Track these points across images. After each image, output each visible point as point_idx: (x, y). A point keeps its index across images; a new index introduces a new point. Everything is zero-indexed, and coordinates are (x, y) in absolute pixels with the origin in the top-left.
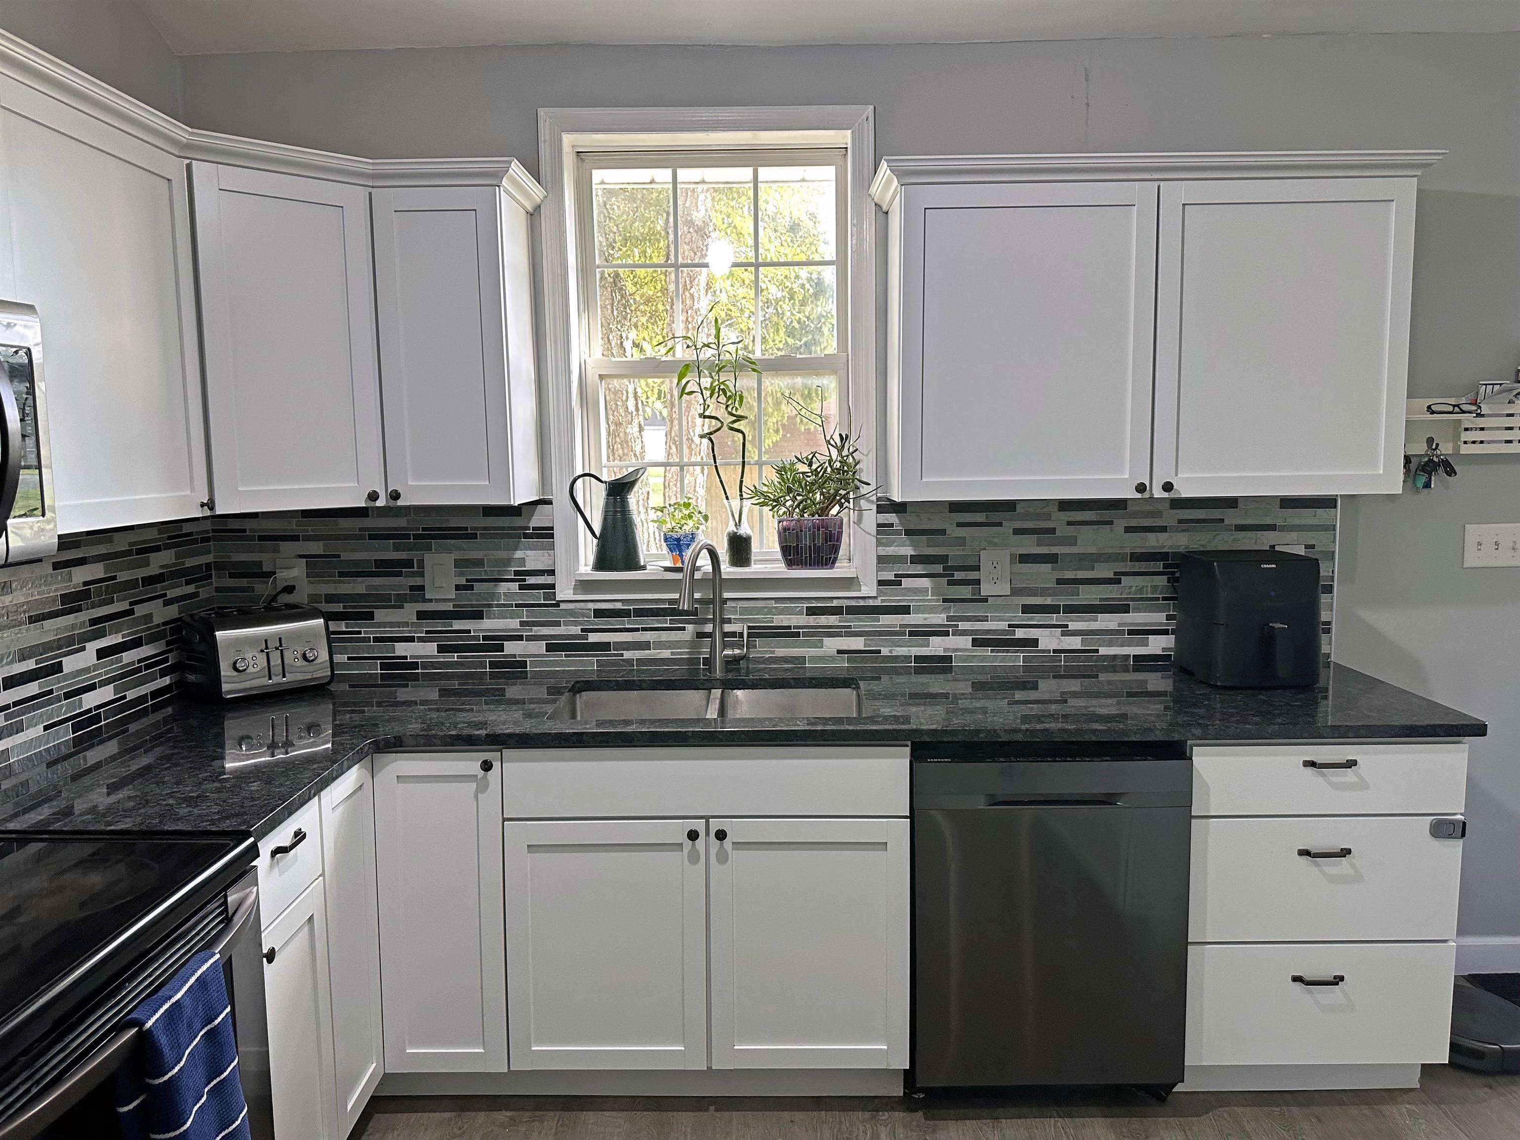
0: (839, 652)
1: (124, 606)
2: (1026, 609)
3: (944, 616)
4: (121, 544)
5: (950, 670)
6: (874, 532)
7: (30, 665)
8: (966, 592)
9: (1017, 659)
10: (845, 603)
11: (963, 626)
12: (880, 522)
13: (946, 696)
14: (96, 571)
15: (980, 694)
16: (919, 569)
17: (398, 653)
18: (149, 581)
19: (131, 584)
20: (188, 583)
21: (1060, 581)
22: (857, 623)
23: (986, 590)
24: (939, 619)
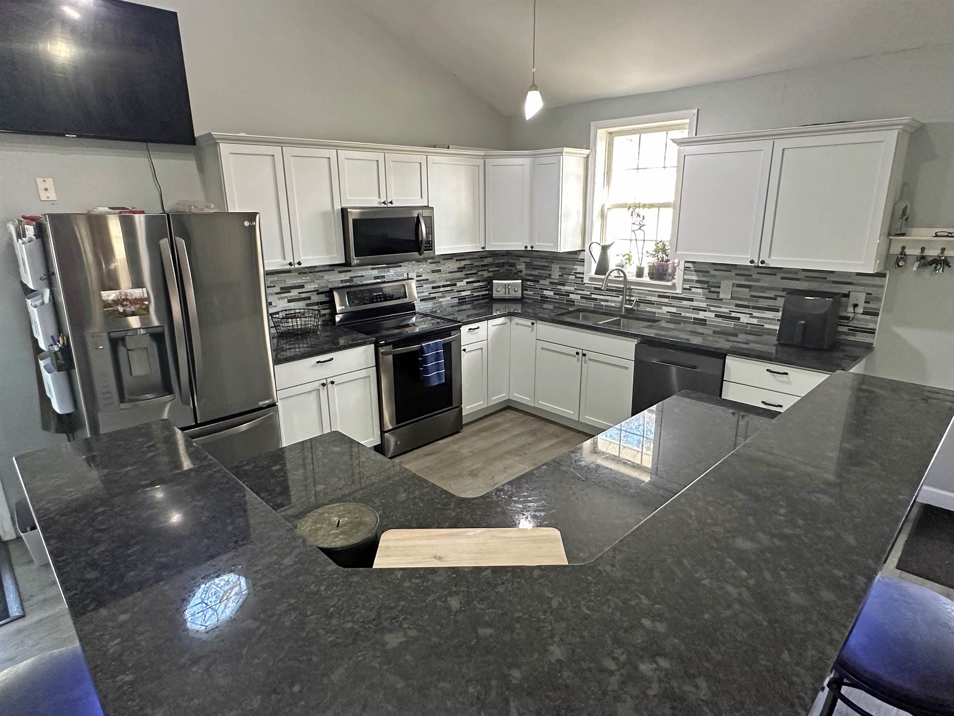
0: (668, 312)
1: (475, 272)
2: (737, 305)
3: (705, 304)
4: (476, 256)
5: (705, 324)
6: (683, 270)
7: (449, 283)
8: (714, 296)
9: (731, 324)
10: (671, 295)
11: (712, 309)
12: (686, 266)
13: (703, 334)
14: (468, 262)
15: (715, 335)
16: (698, 285)
17: (544, 293)
18: (483, 266)
19: (478, 266)
20: (496, 267)
21: (752, 296)
22: (675, 303)
23: (721, 296)
24: (704, 305)
